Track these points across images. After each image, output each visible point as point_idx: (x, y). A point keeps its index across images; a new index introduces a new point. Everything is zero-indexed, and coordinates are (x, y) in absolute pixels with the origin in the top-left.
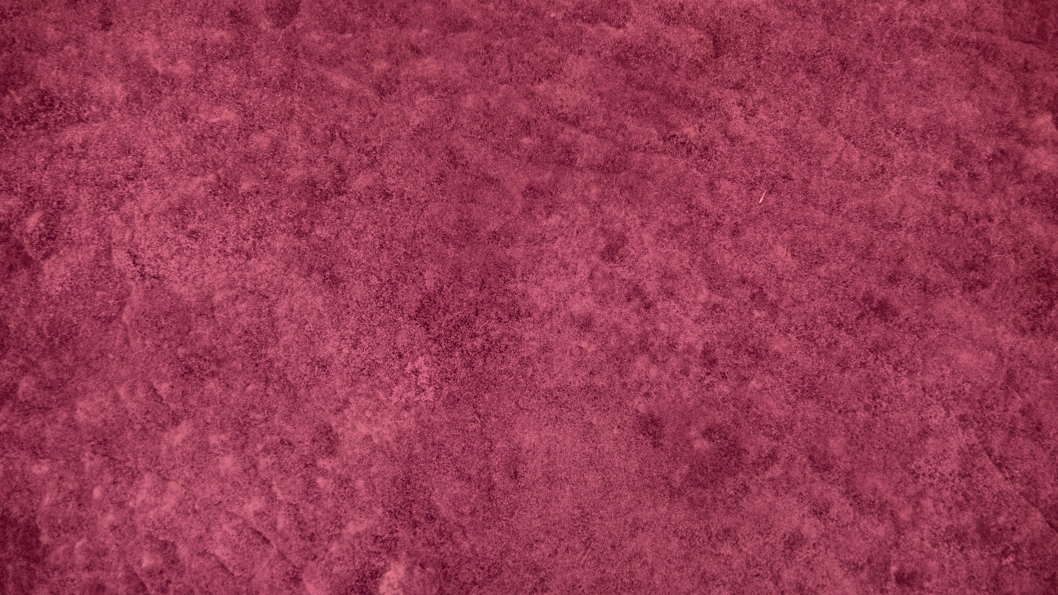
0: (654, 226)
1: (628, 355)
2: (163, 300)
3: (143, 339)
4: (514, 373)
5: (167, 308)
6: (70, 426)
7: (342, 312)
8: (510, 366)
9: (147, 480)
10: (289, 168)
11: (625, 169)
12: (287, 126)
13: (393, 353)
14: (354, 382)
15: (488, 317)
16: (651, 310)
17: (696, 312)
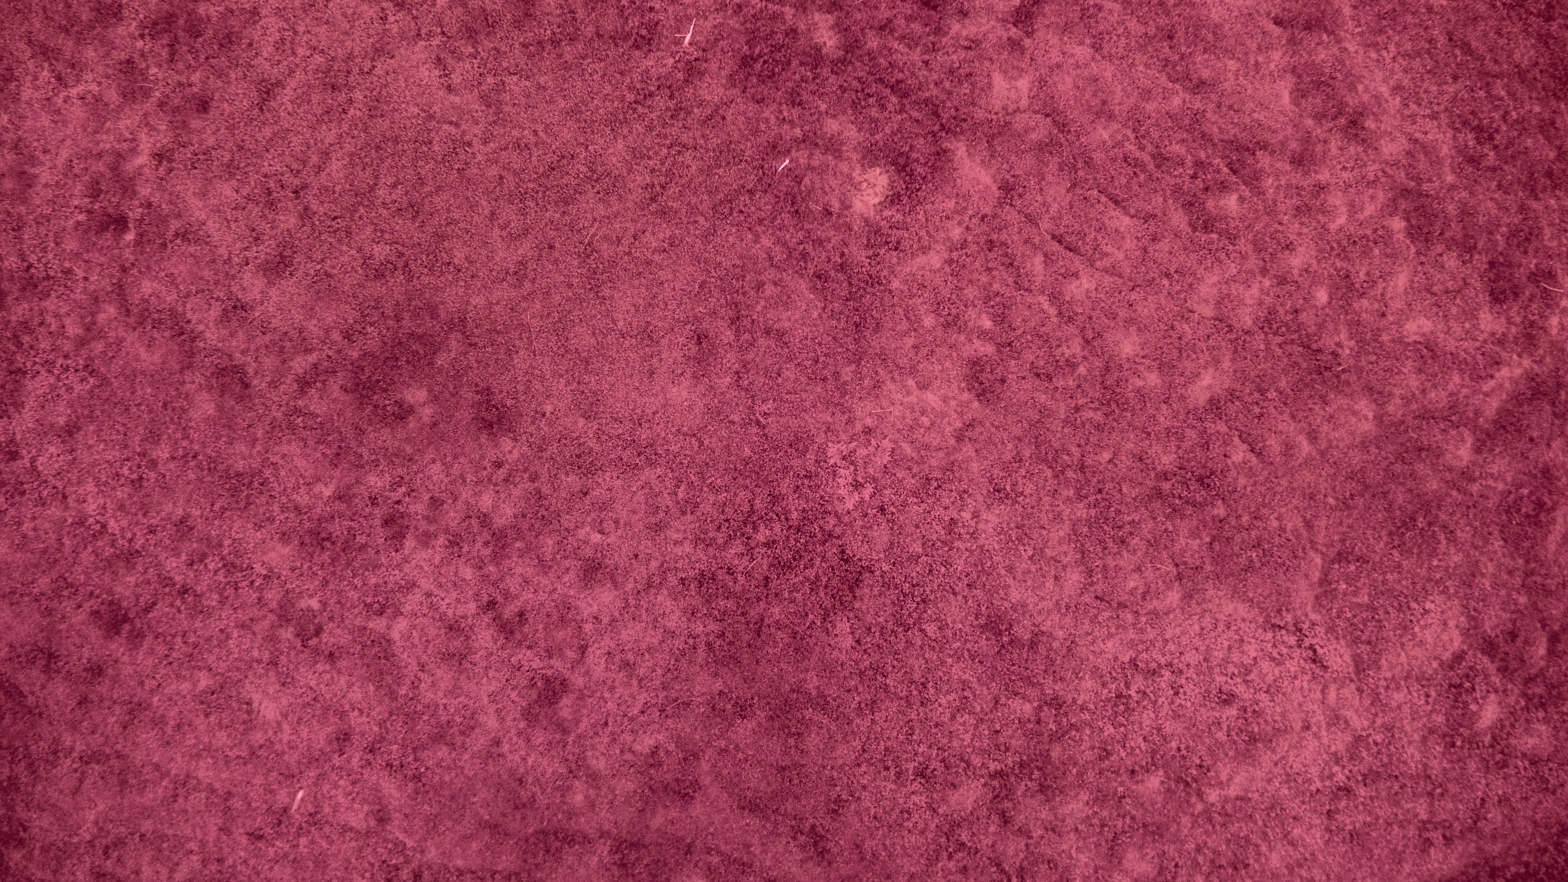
1: (525, 526)
2: (1259, 591)
3: (1282, 529)
4: (705, 489)
5: (1253, 578)
6: (1379, 393)
7: (978, 577)
9: (1247, 318)
13: (893, 513)
14: (949, 468)
15: (748, 574)
16: (486, 599)
17: (412, 602)
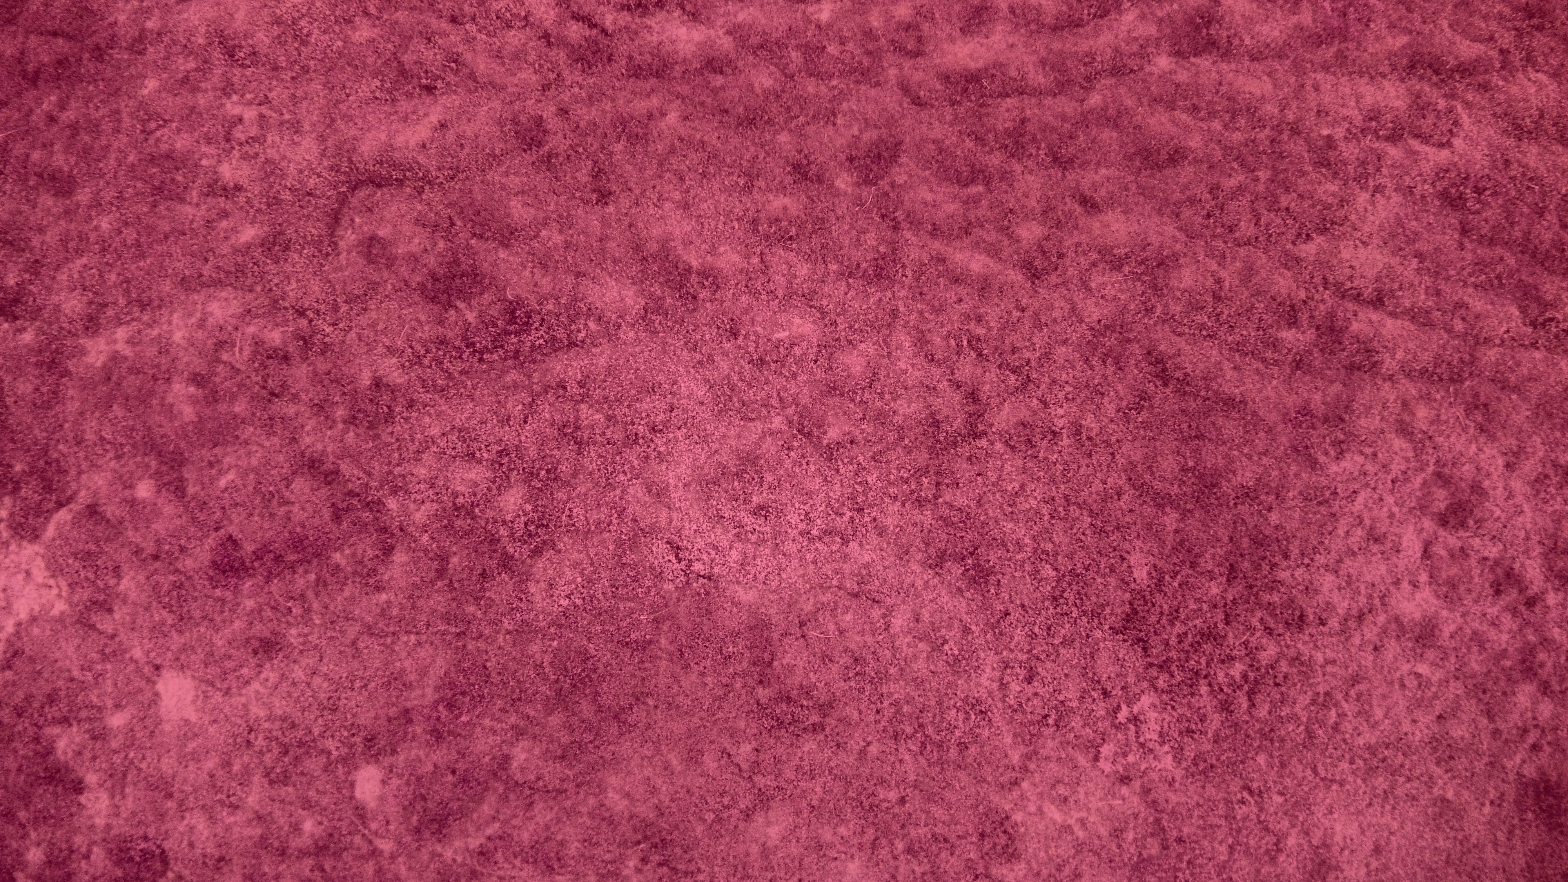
0: (1529, 467)
8: (1298, 709)
10: (895, 400)
11: (1471, 374)
12: (888, 336)
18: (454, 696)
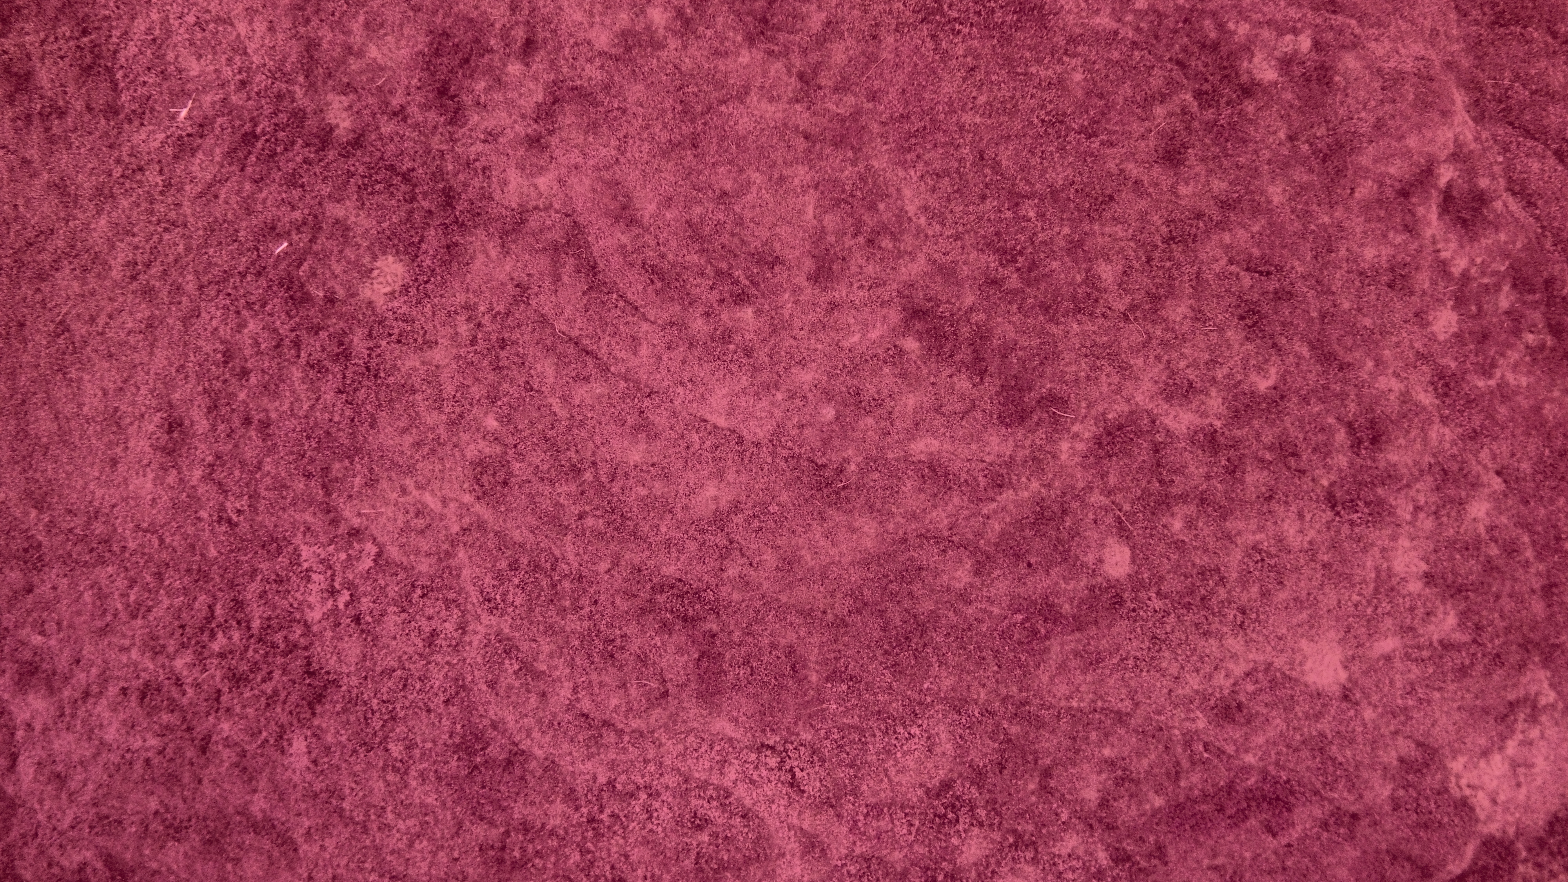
18: (1030, 642)
